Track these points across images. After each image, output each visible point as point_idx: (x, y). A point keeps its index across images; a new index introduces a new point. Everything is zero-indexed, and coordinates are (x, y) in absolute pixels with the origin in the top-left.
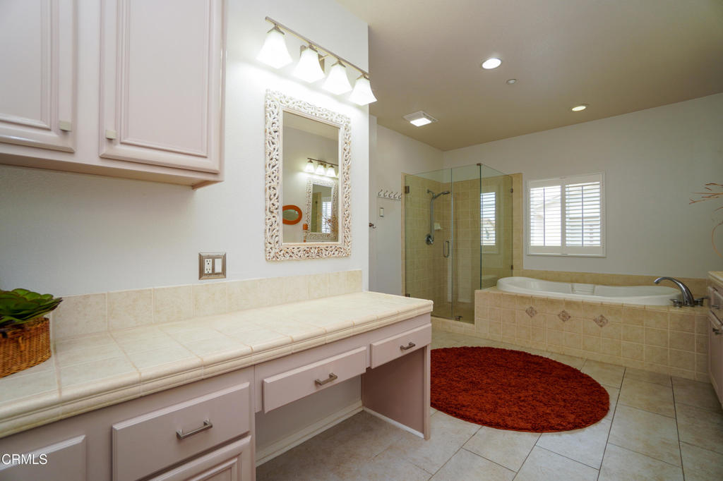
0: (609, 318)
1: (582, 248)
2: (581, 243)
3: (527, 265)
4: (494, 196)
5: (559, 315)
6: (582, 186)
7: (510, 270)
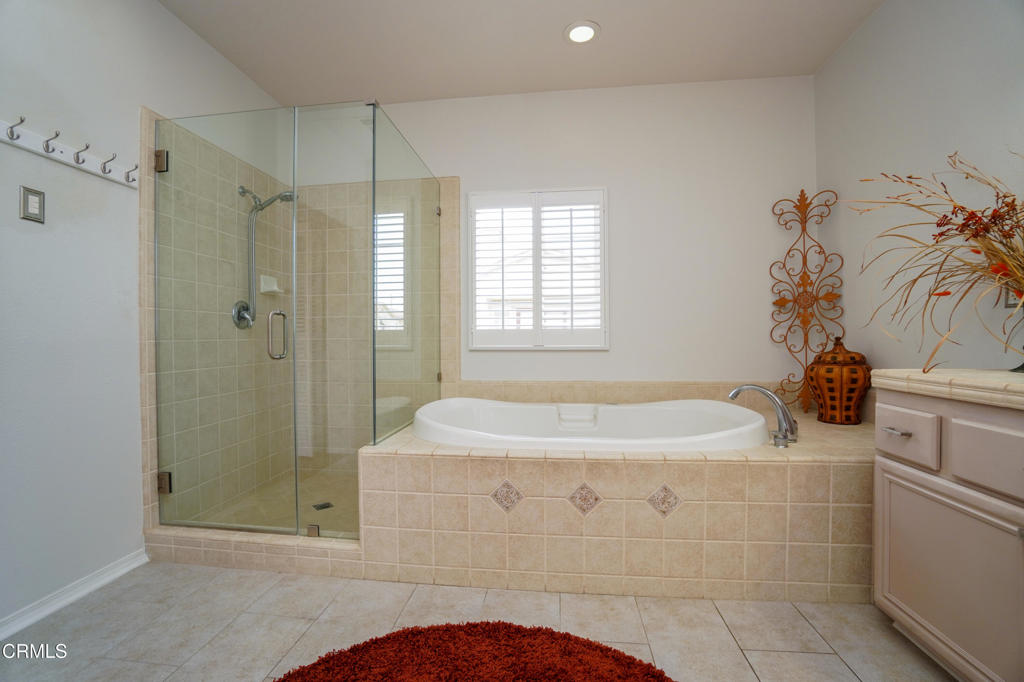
0: (678, 491)
1: (572, 332)
2: (568, 323)
3: (470, 370)
4: (401, 221)
5: (572, 498)
6: (571, 210)
7: (436, 383)
